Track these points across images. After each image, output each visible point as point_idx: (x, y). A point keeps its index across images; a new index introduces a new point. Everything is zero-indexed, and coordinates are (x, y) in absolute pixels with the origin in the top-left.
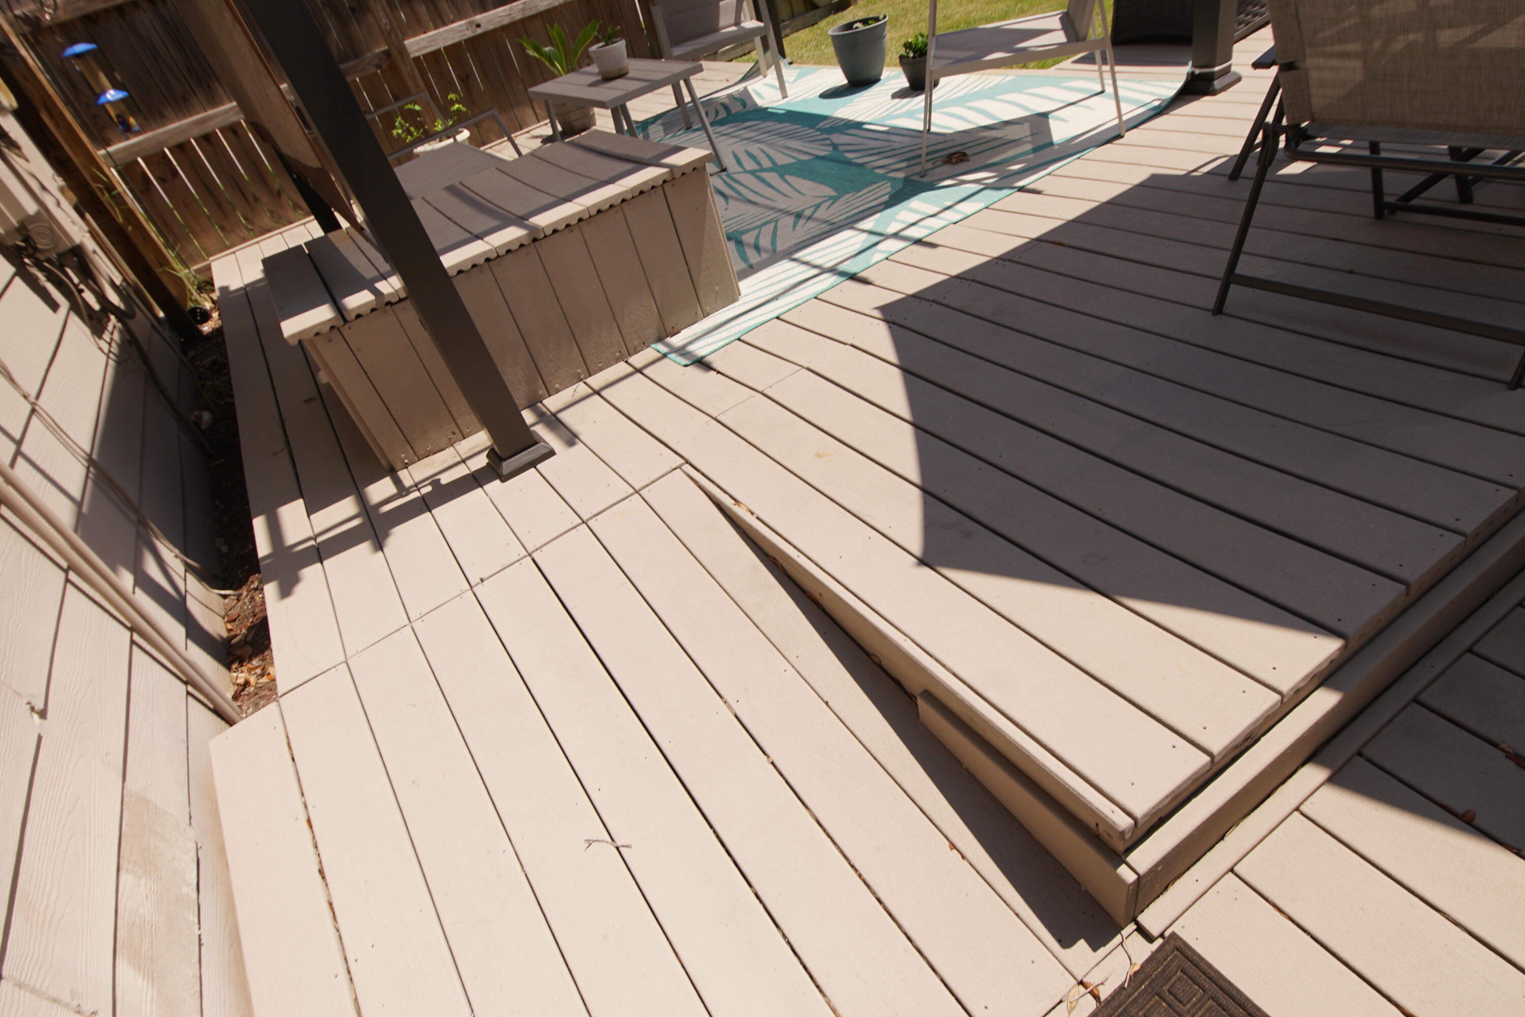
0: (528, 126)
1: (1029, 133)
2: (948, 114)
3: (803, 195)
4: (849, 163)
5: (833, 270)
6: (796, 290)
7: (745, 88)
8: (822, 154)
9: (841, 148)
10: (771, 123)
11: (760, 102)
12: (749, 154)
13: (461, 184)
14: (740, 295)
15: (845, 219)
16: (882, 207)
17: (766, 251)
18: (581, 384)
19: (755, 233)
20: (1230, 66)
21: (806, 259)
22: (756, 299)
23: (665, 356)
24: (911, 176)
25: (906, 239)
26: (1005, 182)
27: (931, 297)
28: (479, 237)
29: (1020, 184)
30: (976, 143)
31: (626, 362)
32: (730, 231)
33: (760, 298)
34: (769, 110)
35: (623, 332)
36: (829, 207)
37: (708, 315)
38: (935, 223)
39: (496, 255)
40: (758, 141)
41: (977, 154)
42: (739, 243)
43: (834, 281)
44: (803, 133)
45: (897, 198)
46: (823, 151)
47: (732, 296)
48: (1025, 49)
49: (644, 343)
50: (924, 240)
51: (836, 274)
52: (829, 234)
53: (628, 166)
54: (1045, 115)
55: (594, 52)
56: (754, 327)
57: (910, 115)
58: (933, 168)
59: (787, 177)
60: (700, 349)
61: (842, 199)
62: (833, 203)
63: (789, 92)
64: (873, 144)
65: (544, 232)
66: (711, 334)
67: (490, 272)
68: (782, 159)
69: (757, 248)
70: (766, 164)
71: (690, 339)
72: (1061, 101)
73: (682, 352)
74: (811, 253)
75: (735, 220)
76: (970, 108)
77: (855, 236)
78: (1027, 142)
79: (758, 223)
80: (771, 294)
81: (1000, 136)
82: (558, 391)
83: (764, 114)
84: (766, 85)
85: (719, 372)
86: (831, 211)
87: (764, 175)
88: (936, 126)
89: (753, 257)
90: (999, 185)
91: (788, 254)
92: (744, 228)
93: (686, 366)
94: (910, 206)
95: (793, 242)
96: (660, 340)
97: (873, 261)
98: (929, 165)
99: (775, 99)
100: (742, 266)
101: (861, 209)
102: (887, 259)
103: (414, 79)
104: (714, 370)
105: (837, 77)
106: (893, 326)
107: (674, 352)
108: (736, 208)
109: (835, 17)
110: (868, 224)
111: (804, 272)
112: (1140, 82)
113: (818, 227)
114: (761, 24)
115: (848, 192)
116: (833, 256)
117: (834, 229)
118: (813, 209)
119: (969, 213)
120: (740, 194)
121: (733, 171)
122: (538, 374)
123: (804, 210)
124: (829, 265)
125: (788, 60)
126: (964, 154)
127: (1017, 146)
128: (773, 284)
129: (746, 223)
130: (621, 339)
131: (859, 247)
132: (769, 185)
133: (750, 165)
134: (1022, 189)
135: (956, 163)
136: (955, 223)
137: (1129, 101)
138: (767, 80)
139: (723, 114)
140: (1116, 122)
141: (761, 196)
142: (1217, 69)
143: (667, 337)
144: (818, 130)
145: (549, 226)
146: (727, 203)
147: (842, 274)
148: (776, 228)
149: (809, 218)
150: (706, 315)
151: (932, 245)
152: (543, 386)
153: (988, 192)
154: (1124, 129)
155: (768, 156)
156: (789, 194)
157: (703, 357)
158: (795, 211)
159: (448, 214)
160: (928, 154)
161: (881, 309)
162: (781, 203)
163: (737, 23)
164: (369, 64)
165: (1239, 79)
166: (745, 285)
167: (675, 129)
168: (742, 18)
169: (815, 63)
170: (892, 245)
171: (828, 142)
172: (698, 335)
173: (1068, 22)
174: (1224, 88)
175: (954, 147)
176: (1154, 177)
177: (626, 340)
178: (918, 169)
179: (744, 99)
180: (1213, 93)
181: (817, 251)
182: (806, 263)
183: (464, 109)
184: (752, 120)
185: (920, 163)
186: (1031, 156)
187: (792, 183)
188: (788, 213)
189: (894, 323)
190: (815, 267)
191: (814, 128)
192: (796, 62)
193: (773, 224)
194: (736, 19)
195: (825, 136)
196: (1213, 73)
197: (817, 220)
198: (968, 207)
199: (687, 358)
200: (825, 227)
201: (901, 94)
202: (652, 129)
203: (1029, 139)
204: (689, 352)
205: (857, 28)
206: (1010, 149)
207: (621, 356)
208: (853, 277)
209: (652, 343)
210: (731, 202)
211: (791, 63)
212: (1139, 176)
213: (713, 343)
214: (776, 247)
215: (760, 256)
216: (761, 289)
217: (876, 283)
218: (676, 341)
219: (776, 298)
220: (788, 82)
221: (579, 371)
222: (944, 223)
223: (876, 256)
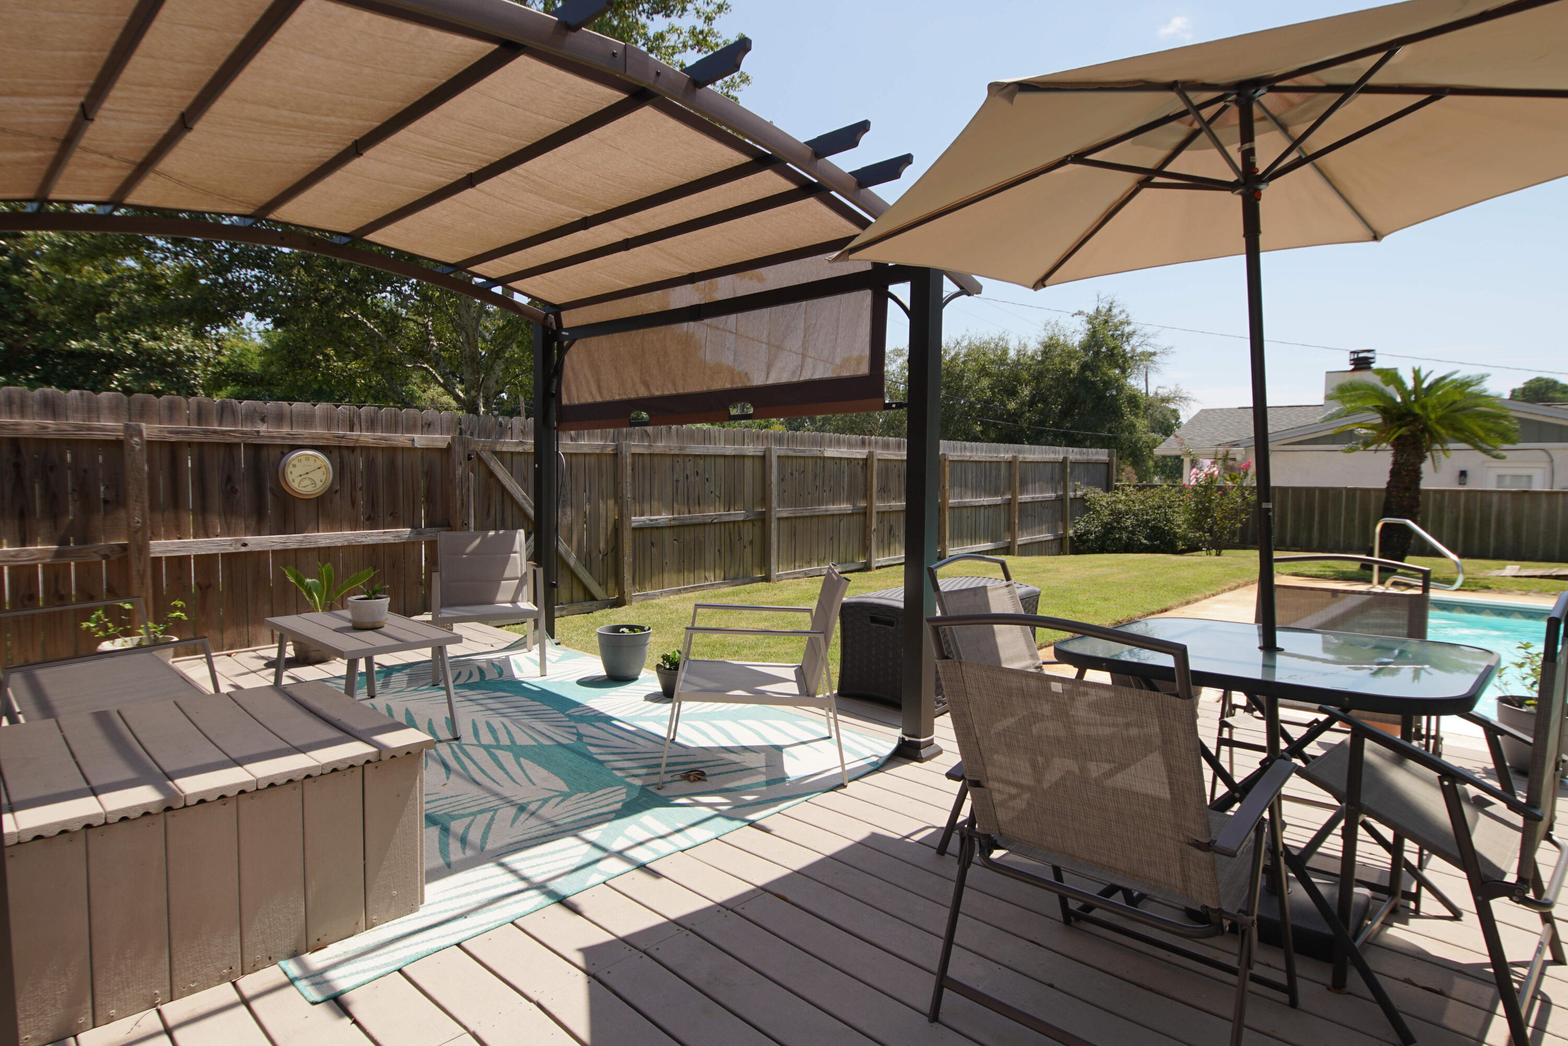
0: (258, 644)
1: (764, 764)
2: (693, 727)
3: (534, 784)
4: (590, 758)
5: (541, 887)
6: (491, 907)
7: (507, 657)
8: (565, 741)
9: (585, 739)
10: (523, 699)
11: (518, 675)
12: (489, 725)
13: (119, 712)
14: (422, 902)
15: (572, 822)
16: (613, 815)
17: (473, 847)
18: (153, 1012)
19: (467, 820)
20: (933, 739)
21: (516, 866)
22: (440, 912)
23: (292, 982)
24: (649, 785)
25: (629, 860)
26: (737, 812)
27: (643, 946)
28: (94, 792)
29: (751, 817)
30: (716, 763)
31: (234, 984)
32: (440, 813)
33: (446, 911)
34: (524, 685)
35: (245, 940)
36: (557, 804)
37: (373, 926)
38: (663, 846)
39: (103, 821)
40: (504, 715)
41: (714, 775)
42: (445, 830)
43: (540, 903)
44: (551, 716)
45: (630, 809)
46: (566, 739)
47: (412, 902)
48: (763, 692)
49: (270, 958)
50: (649, 865)
51: (544, 893)
52: (550, 838)
53: (335, 734)
54: (779, 749)
55: (352, 602)
56: (425, 954)
57: (658, 720)
58: (671, 782)
59: (522, 760)
60: (341, 979)
61: (573, 798)
62: (562, 801)
63: (548, 671)
64: (618, 742)
65: (185, 801)
66: (366, 957)
67: (84, 842)
68: (522, 739)
69: (463, 841)
70: (505, 740)
71: (336, 960)
72: (796, 739)
73: (318, 979)
74: (523, 859)
75: (450, 800)
76: (715, 726)
77: (578, 846)
78: (762, 773)
79: (475, 809)
80: (461, 907)
81: (737, 761)
82: (111, 1020)
83: (516, 687)
84: (528, 658)
85: (355, 1022)
86: (559, 809)
87: (499, 753)
88: (681, 737)
89: (456, 853)
90: (731, 815)
91: (497, 857)
92: (456, 813)
93: (314, 1003)
94: (641, 820)
95: (509, 840)
96: (295, 955)
97: (589, 884)
98: (667, 778)
99: (534, 674)
100: (440, 862)
101: (590, 813)
102: (604, 883)
103: (142, 576)
104: (350, 1015)
105: (597, 668)
106: (593, 981)
107: (306, 978)
108: (457, 785)
109: (610, 611)
110: (592, 834)
111: (509, 883)
112: (861, 735)
113: (540, 827)
114: (536, 609)
115: (581, 791)
116: (545, 868)
117: (556, 832)
118: (540, 803)
119: (699, 841)
120: (464, 768)
121: (467, 742)
122: (90, 992)
123: (529, 803)
124: (538, 879)
125: (556, 640)
126: (703, 773)
127: (752, 775)
128: (467, 894)
129: (461, 807)
130: (239, 950)
131: (577, 862)
132: (501, 766)
133: (487, 739)
134: (752, 824)
135: (694, 780)
136: (682, 851)
137: (851, 751)
138: (529, 654)
139: (476, 678)
140: (839, 770)
141: (489, 777)
142: (922, 740)
143: (307, 952)
144: (568, 716)
145: (195, 794)
146: (448, 778)
147: (551, 894)
148: (492, 819)
149: (533, 814)
150: (369, 926)
151: (656, 874)
152: (90, 1011)
153: (719, 820)
154: (847, 779)
155: (509, 733)
156: (518, 780)
157: (342, 993)
158: (520, 802)
159: (74, 749)
160: (668, 765)
161: (587, 952)
162: (507, 790)
163: (514, 601)
164: (96, 552)
165: (940, 752)
166: (433, 891)
167: (421, 683)
168: (520, 598)
169: (581, 649)
170: (614, 866)
171: (574, 731)
172: (348, 956)
173: (801, 675)
174: (929, 758)
175: (695, 762)
176: (874, 836)
177: (245, 951)
178: (655, 779)
179: (502, 668)
180: (920, 760)
181: (530, 858)
182: (513, 872)
183: (185, 618)
184: (504, 691)
185: (659, 773)
186: (764, 788)
187: (525, 768)
188: (511, 803)
189: (594, 977)
190: (523, 879)
191: (563, 713)
192: (564, 643)
193: (492, 813)
194: (514, 597)
195: (572, 724)
196: (920, 743)
197: (540, 818)
198: (699, 834)
199: (320, 991)
200: (548, 829)
201: (653, 698)
202: (396, 677)
203: (764, 770)
204: (327, 981)
205: (623, 632)
206: (745, 777)
207: (230, 973)
208: (562, 901)
209: (282, 959)
210: (452, 776)
211: (558, 644)
212: (860, 833)
213: (364, 971)
214: (486, 843)
215: (464, 853)
216: (451, 899)
217: (586, 914)
218: (316, 960)
219: (464, 915)
220: (550, 661)
221: (157, 992)
222: (672, 848)
223: (593, 876)
